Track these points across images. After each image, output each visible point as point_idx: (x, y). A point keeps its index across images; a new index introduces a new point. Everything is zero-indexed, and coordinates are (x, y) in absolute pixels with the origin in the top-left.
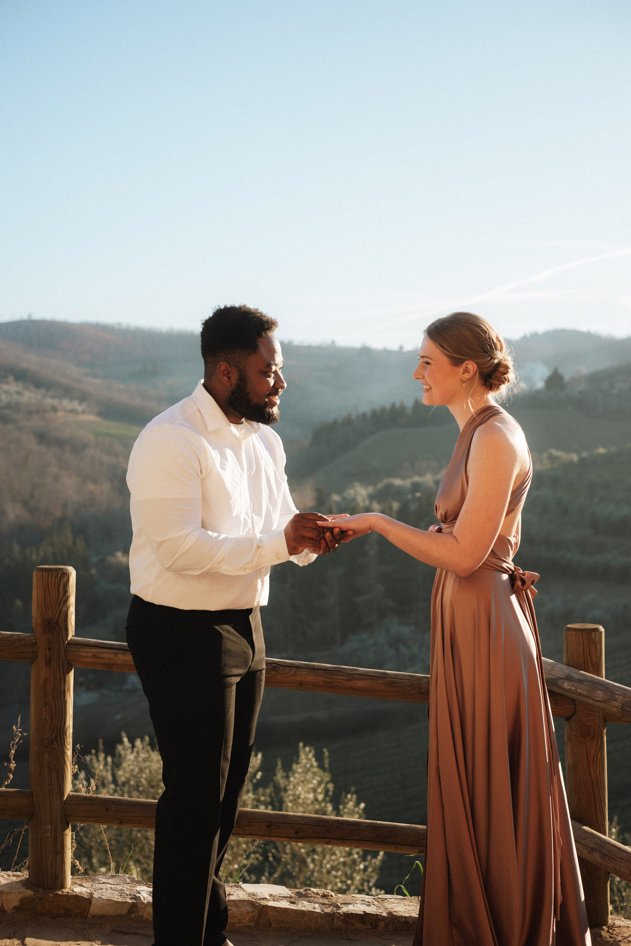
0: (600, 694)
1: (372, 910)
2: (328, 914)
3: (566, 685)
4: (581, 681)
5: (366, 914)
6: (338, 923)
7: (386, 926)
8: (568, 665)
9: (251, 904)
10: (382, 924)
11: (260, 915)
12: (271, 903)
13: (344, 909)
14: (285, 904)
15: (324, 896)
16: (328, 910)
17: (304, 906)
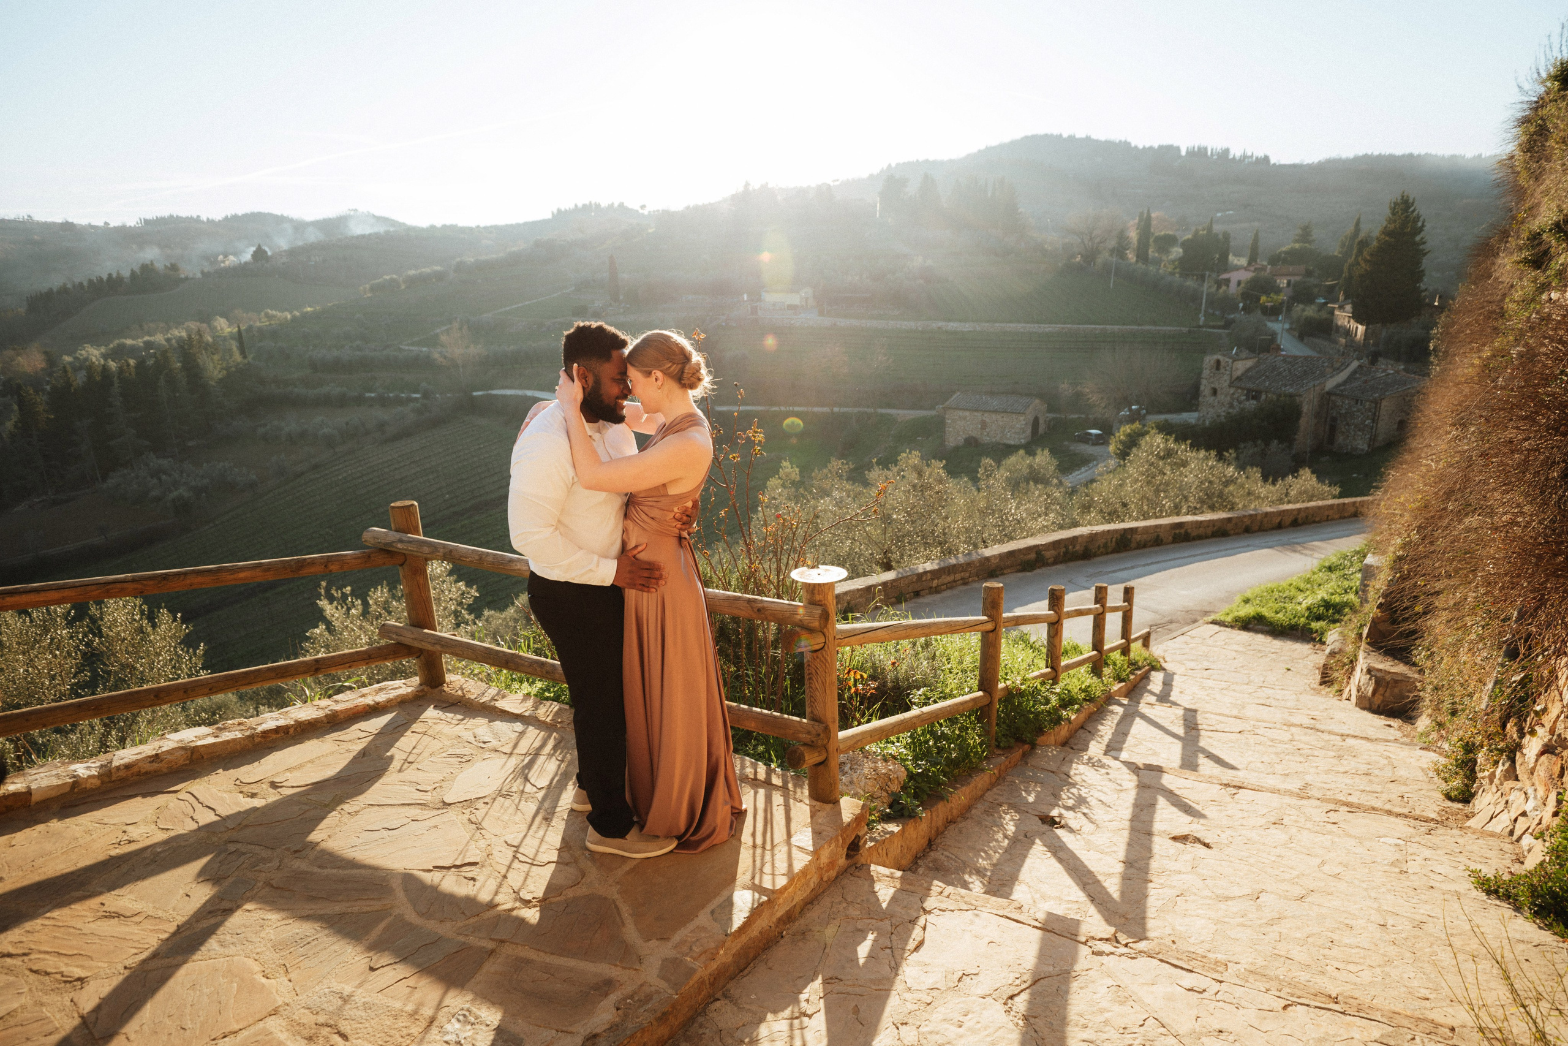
0: (426, 549)
1: (282, 722)
2: (248, 737)
3: (399, 546)
4: (410, 542)
5: (278, 727)
6: (257, 740)
7: (295, 729)
8: (396, 531)
9: (182, 748)
10: (291, 731)
11: (192, 753)
12: (199, 743)
13: (260, 729)
14: (211, 740)
15: (239, 724)
16: (248, 733)
17: (226, 736)
